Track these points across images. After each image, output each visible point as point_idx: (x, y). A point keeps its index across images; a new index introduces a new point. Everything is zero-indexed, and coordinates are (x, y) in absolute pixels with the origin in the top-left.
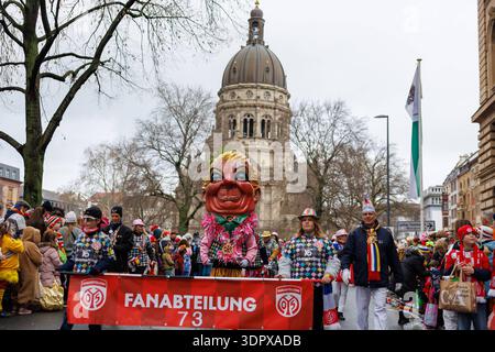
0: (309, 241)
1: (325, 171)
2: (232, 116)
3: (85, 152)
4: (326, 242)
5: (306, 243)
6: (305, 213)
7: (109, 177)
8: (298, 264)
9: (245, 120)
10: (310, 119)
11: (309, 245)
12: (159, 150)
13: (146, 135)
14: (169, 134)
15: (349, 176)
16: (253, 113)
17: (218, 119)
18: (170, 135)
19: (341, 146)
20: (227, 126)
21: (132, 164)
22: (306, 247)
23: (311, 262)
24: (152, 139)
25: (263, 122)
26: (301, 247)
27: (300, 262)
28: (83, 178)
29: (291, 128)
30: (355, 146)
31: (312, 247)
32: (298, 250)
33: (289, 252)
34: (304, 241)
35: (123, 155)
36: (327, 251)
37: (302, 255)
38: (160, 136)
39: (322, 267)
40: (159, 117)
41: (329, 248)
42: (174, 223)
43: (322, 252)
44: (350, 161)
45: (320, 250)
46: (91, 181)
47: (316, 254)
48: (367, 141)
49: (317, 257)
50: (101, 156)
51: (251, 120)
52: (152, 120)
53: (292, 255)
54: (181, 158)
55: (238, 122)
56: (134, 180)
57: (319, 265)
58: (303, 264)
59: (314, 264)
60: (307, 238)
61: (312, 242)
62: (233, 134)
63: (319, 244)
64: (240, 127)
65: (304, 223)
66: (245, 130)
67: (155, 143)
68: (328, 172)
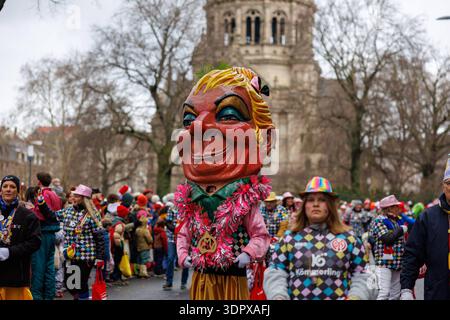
0: (318, 237)
1: (366, 93)
2: (229, 14)
3: (22, 70)
4: (352, 239)
5: (314, 241)
6: (312, 186)
7: (57, 105)
8: (298, 283)
9: (249, 19)
10: (342, 19)
11: (319, 245)
12: (127, 69)
13: (108, 48)
14: (140, 46)
15: (399, 99)
16: (259, 8)
17: (210, 19)
18: (142, 46)
19: (387, 56)
20: (223, 29)
21: (88, 89)
22: (314, 250)
23: (324, 277)
24: (116, 53)
25: (274, 21)
26: (303, 250)
27: (303, 278)
28: (20, 107)
29: (315, 32)
30: (408, 54)
31: (325, 249)
32: (299, 255)
33: (282, 258)
34: (309, 237)
35: (75, 75)
36: (353, 257)
37: (306, 264)
38: (127, 49)
39: (342, 287)
40: (125, 22)
41: (356, 251)
42: (151, 170)
43: (344, 260)
44: (401, 75)
45: (340, 255)
46: (31, 112)
47: (333, 262)
48: (424, 49)
49: (335, 268)
50: (44, 76)
51: (257, 19)
52: (115, 26)
53: (286, 263)
54: (158, 80)
55: (238, 21)
56: (91, 111)
57: (338, 283)
58: (307, 283)
59: (329, 282)
60: (315, 232)
61: (325, 241)
62: (232, 39)
63: (338, 244)
64: (241, 29)
65: (309, 205)
66: (249, 33)
67: (121, 59)
68: (370, 93)
